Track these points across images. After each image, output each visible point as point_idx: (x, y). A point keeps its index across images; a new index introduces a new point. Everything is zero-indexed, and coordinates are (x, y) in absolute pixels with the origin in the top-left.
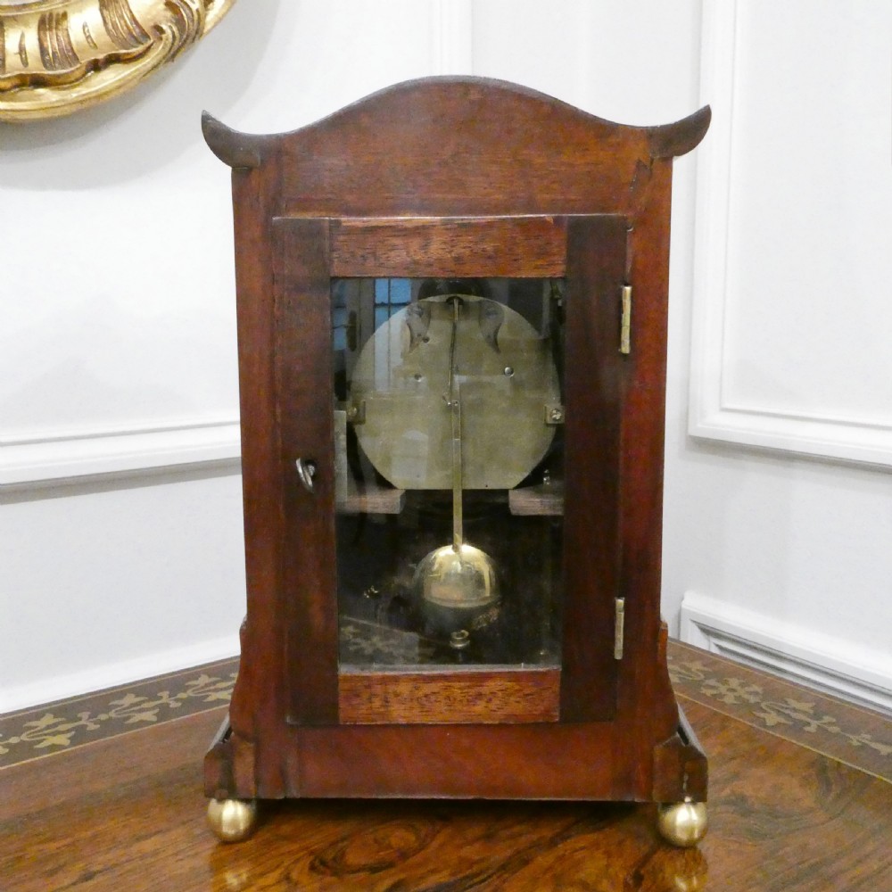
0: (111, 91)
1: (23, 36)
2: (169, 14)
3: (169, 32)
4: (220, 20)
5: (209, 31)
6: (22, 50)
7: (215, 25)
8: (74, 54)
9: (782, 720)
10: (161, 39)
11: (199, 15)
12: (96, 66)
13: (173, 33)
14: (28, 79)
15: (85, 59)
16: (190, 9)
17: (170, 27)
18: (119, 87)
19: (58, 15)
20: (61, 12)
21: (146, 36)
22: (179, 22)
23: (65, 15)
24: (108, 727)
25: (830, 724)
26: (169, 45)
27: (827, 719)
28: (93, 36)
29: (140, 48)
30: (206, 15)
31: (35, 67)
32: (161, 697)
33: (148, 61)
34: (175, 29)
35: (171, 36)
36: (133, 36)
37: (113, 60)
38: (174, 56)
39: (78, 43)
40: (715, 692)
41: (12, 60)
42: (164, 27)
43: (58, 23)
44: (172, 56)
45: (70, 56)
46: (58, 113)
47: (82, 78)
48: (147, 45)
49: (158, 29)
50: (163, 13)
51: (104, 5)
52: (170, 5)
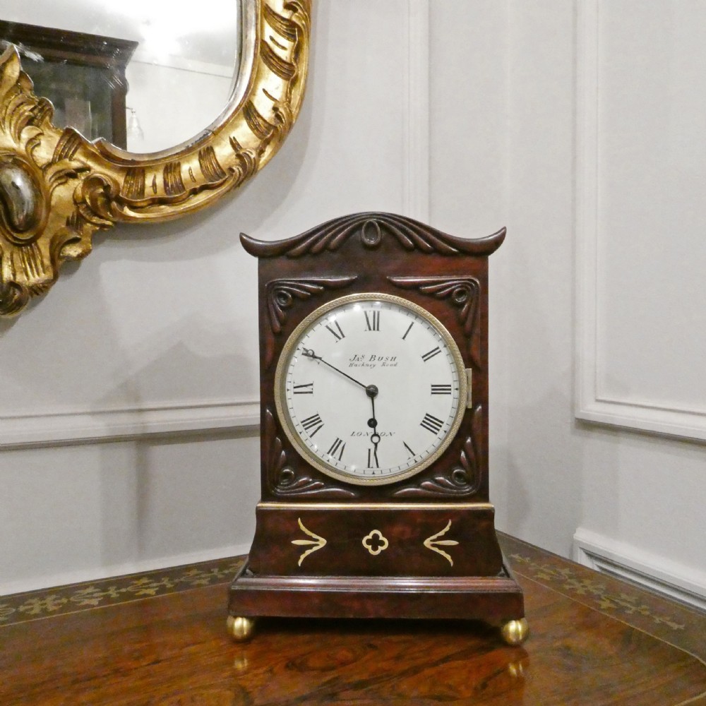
0: (203, 205)
1: (155, 177)
2: (238, 161)
3: (237, 171)
4: (267, 163)
5: (261, 169)
6: (154, 185)
7: (263, 167)
8: (183, 186)
9: (612, 606)
10: (232, 175)
11: (255, 161)
12: (195, 192)
13: (240, 171)
14: (156, 201)
15: (188, 189)
16: (250, 157)
17: (238, 169)
18: (207, 203)
19: (175, 164)
20: (177, 162)
21: (224, 173)
22: (243, 165)
23: (179, 165)
24: (179, 586)
25: (646, 610)
26: (237, 179)
27: (643, 607)
28: (194, 175)
29: (220, 181)
30: (259, 160)
31: (161, 193)
32: (213, 572)
33: (224, 188)
34: (240, 169)
35: (238, 173)
36: (217, 174)
37: (204, 188)
38: (239, 185)
39: (185, 180)
40: (572, 587)
41: (148, 190)
42: (234, 168)
43: (175, 168)
44: (239, 184)
45: (180, 186)
46: (172, 218)
47: (184, 200)
48: (224, 179)
49: (231, 170)
50: (234, 160)
51: (201, 157)
52: (239, 156)
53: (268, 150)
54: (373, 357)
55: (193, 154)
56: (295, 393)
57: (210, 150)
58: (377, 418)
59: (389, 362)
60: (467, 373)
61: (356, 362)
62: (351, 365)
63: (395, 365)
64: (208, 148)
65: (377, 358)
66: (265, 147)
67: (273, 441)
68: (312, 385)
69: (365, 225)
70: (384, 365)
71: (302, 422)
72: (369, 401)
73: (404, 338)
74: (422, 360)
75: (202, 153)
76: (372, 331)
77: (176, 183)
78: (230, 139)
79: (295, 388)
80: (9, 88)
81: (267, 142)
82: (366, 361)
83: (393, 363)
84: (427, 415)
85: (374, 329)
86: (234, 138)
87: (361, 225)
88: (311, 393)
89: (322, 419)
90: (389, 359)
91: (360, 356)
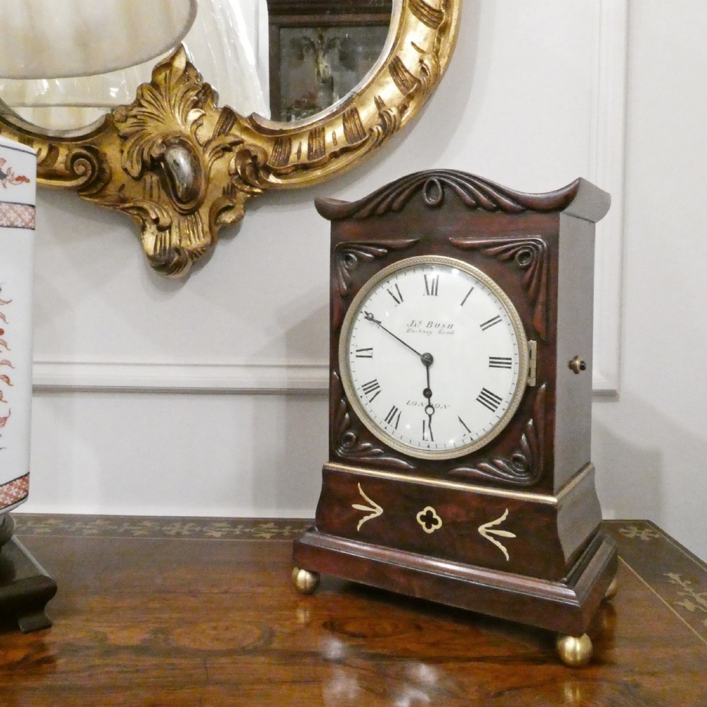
0: (342, 168)
1: (300, 144)
2: (379, 121)
3: (376, 130)
4: (410, 119)
5: (403, 127)
6: (299, 151)
7: (405, 126)
8: (325, 149)
10: (372, 135)
11: (395, 119)
12: (335, 155)
13: (379, 132)
14: (300, 167)
15: (330, 152)
16: (390, 116)
17: (378, 128)
18: (347, 166)
19: (320, 129)
20: (322, 128)
21: (365, 134)
22: (384, 126)
23: (323, 130)
26: (376, 139)
28: (337, 138)
29: (360, 142)
30: (401, 118)
31: (304, 159)
33: (363, 150)
34: (380, 128)
35: (377, 133)
36: (359, 134)
37: (345, 151)
38: (380, 144)
39: (328, 143)
41: (293, 157)
42: (374, 128)
43: (319, 133)
45: (323, 150)
47: (328, 162)
48: (364, 139)
49: (371, 130)
50: (376, 120)
51: (345, 120)
52: (381, 116)
53: (412, 106)
54: (430, 324)
55: (337, 118)
56: (357, 356)
57: (354, 112)
58: (431, 388)
59: (445, 330)
60: (529, 346)
61: (414, 328)
62: (408, 331)
63: (452, 333)
64: (352, 111)
65: (434, 325)
66: (409, 103)
67: (338, 403)
68: (371, 349)
69: (426, 184)
70: (440, 332)
71: (363, 386)
72: (424, 369)
73: (462, 304)
74: (481, 329)
75: (346, 115)
76: (430, 296)
77: (320, 149)
78: (375, 98)
79: (358, 351)
80: (177, 78)
81: (410, 97)
82: (423, 327)
83: (450, 330)
84: (484, 389)
85: (432, 294)
86: (379, 97)
87: (422, 185)
88: (370, 357)
89: (379, 384)
90: (446, 326)
91: (417, 322)
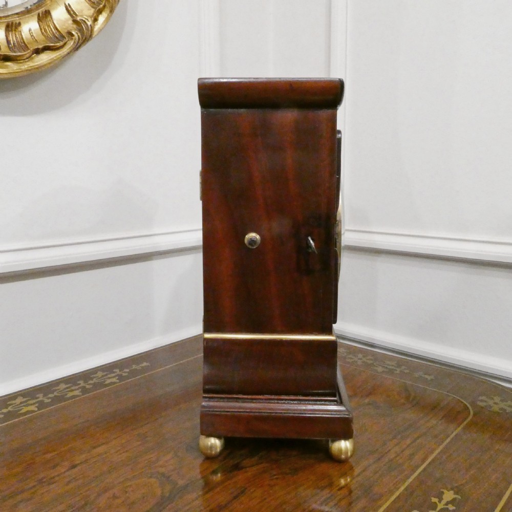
0: (45, 65)
2: (75, 26)
3: (76, 35)
4: (100, 30)
5: (96, 35)
7: (98, 34)
8: (26, 45)
9: (383, 369)
10: (72, 39)
11: (91, 27)
12: (38, 52)
13: (78, 36)
14: (2, 57)
15: (33, 47)
16: (87, 25)
17: (77, 33)
18: (50, 63)
19: (16, 23)
20: (18, 22)
21: (63, 37)
22: (81, 30)
23: (20, 24)
25: (405, 369)
26: (76, 42)
27: (403, 367)
28: (34, 35)
29: (61, 43)
30: (94, 27)
31: (5, 51)
33: (64, 51)
34: (79, 34)
35: (77, 38)
36: (57, 38)
37: (47, 49)
39: (27, 39)
42: (74, 33)
43: (16, 28)
44: (76, 48)
45: (23, 46)
46: (17, 75)
47: (30, 58)
48: (64, 42)
49: (70, 34)
50: (72, 25)
51: (40, 19)
52: (75, 21)
53: (102, 19)
55: (32, 16)
57: (47, 13)
64: (46, 11)
66: (98, 16)
75: (41, 15)
77: (18, 42)
78: (65, 4)
81: (100, 12)
86: (69, 4)
